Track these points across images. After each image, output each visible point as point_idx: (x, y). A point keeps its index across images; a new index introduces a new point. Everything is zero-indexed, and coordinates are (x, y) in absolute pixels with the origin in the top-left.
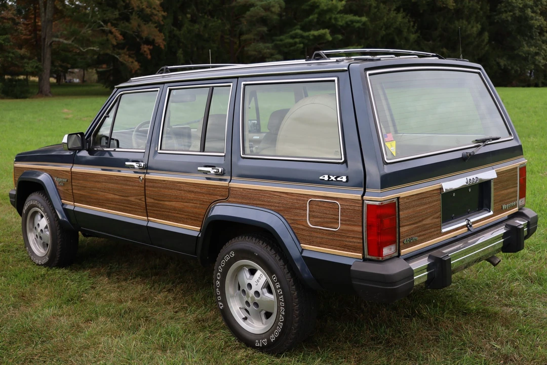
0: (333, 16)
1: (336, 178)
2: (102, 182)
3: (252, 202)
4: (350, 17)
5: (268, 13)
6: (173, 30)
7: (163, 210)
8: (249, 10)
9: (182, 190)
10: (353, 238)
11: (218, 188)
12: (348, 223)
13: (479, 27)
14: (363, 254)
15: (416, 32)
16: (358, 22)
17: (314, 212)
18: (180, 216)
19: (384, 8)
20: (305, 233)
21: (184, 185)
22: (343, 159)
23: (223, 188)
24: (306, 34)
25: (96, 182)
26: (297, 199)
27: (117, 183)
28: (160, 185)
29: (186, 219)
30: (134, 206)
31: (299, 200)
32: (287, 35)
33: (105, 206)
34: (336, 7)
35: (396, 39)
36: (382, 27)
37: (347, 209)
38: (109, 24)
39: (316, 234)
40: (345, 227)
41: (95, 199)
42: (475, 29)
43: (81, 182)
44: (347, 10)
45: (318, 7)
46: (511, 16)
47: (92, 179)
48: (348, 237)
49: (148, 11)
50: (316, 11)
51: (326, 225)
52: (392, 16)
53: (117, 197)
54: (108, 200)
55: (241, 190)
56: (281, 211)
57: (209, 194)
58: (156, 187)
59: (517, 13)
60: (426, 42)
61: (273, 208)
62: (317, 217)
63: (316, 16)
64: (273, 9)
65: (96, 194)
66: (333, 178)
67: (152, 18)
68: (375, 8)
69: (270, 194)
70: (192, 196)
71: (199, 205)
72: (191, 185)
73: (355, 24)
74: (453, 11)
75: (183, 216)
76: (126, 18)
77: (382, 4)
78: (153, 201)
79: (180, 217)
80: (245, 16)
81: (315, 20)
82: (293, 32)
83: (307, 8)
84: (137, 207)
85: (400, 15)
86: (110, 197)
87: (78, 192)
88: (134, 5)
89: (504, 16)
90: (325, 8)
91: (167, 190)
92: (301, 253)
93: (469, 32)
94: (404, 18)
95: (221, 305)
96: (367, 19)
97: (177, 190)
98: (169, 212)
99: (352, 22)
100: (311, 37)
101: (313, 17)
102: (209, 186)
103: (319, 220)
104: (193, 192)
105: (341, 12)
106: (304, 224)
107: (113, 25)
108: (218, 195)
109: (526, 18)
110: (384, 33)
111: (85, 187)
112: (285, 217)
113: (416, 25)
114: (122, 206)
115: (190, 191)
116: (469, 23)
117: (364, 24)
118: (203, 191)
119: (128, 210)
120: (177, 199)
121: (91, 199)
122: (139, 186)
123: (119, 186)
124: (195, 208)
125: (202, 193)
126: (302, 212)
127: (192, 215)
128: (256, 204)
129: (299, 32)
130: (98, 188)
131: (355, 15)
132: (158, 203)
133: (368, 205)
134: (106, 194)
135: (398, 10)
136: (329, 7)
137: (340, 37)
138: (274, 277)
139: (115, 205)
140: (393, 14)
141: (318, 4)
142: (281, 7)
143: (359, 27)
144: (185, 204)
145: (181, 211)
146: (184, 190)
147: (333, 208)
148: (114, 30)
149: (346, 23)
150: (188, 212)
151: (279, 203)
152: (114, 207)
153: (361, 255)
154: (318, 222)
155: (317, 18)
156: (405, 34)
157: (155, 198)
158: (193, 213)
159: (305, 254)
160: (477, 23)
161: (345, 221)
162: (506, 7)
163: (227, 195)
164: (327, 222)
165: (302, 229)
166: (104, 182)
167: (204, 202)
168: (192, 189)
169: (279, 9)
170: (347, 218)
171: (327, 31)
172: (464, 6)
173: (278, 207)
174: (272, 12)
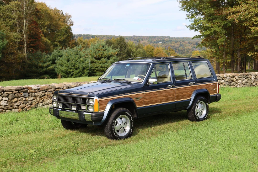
20: (210, 92)
25: (157, 94)
27: (165, 93)
39: (212, 91)
41: (155, 101)
47: (155, 94)
53: (165, 97)
54: (161, 99)
65: (156, 99)
70: (189, 90)
78: (178, 95)
115: (188, 89)
120: (185, 92)
124: (190, 93)
145: (186, 95)
158: (189, 95)
168: (189, 89)
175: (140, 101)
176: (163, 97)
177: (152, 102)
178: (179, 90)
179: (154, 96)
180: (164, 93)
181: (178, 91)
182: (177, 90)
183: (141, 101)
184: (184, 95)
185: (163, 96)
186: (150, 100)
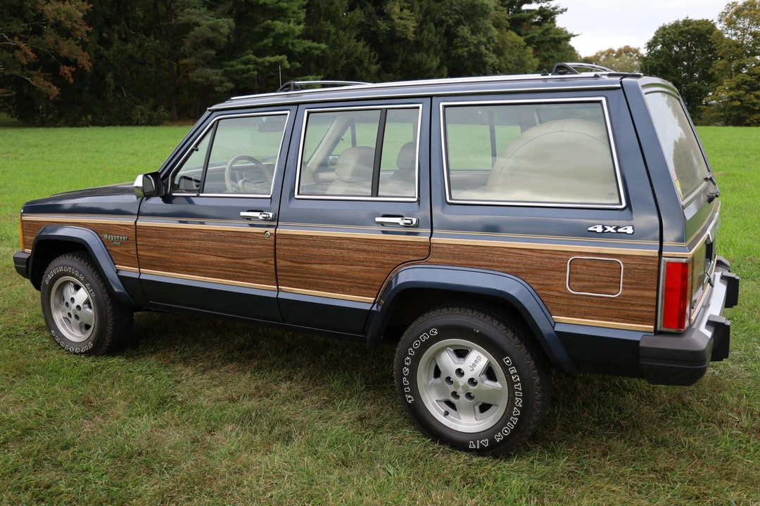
0: (291, 41)
1: (616, 229)
2: (195, 240)
3: (470, 262)
4: (309, 43)
5: (216, 34)
6: (100, 49)
7: (307, 275)
8: (193, 30)
9: (343, 249)
10: (643, 305)
11: (409, 245)
12: (636, 287)
13: (439, 60)
14: (656, 326)
15: (377, 63)
16: (317, 49)
17: (577, 273)
18: (338, 283)
19: (345, 35)
21: (348, 241)
22: (624, 205)
23: (420, 245)
24: (260, 60)
25: (184, 239)
26: (550, 258)
27: (222, 241)
28: (303, 242)
29: (350, 287)
30: (252, 272)
31: (554, 259)
32: (239, 60)
33: (199, 272)
34: (294, 32)
35: (357, 69)
36: (342, 56)
37: (634, 269)
38: (16, 38)
40: (629, 292)
41: (180, 263)
42: (435, 63)
43: (154, 240)
44: (305, 36)
45: (273, 30)
46: (467, 51)
47: (176, 236)
48: (632, 305)
49: (68, 24)
50: (271, 34)
51: (597, 290)
52: (352, 45)
54: (205, 264)
55: (452, 247)
56: (522, 273)
57: (394, 254)
58: (296, 245)
59: (473, 49)
60: (386, 74)
61: (507, 270)
62: (583, 280)
63: (271, 40)
64: (222, 30)
65: (183, 256)
66: (609, 229)
67: (73, 33)
68: (334, 34)
69: (505, 252)
70: (362, 256)
71: (374, 268)
72: (360, 241)
73: (313, 51)
74: (412, 43)
75: (343, 283)
76: (38, 31)
77: (341, 31)
78: (289, 264)
79: (338, 285)
80: (189, 36)
81: (270, 45)
82: (246, 57)
83: (261, 30)
84: (259, 273)
85: (361, 44)
86: (210, 259)
87: (148, 254)
88: (49, 17)
89: (460, 51)
90: (282, 32)
91: (316, 249)
92: (553, 328)
93: (428, 66)
94: (364, 47)
95: (410, 399)
96: (326, 46)
97: (335, 248)
98: (319, 278)
99: (311, 48)
100: (267, 64)
101: (268, 41)
102: (394, 242)
103: (586, 284)
104: (364, 251)
105: (298, 37)
106: (561, 289)
107: (20, 39)
108: (410, 255)
109: (481, 55)
110: (345, 62)
111: (162, 247)
112: (528, 281)
113: (377, 55)
114: (230, 271)
116: (429, 56)
117: (323, 51)
118: (382, 249)
119: (240, 277)
121: (173, 262)
122: (264, 245)
123: (226, 245)
124: (369, 271)
125: (382, 252)
126: (558, 274)
127: (361, 281)
128: (479, 265)
129: (252, 57)
130: (186, 248)
131: (314, 41)
132: (298, 267)
133: (668, 263)
134: (201, 255)
135: (358, 38)
136: (286, 30)
137: (298, 65)
138: (506, 360)
139: (218, 270)
140: (353, 42)
141: (273, 27)
142: (230, 28)
143: (318, 55)
144: (348, 267)
145: (339, 276)
146: (348, 249)
147: (611, 268)
148: (22, 45)
149: (304, 49)
150: (353, 278)
151: (518, 263)
152: (216, 273)
153: (652, 327)
154: (585, 287)
155: (273, 43)
156: (366, 64)
157: (294, 260)
158: (362, 279)
159: (558, 328)
160: (436, 56)
161: (631, 284)
162: (462, 42)
163: (427, 254)
164: (600, 287)
165: (557, 297)
166: (198, 240)
167: (384, 264)
168: (361, 247)
169: (229, 30)
170: (633, 281)
171: (284, 57)
172: (423, 38)
173: (517, 268)
174: (220, 34)
175: (122, 249)
176: (212, 258)
177: (167, 264)
178: (294, 242)
179: (174, 243)
180: (216, 241)
181: (291, 245)
182: (287, 241)
183: (127, 251)
184: (330, 274)
185: (216, 252)
186: (158, 256)
